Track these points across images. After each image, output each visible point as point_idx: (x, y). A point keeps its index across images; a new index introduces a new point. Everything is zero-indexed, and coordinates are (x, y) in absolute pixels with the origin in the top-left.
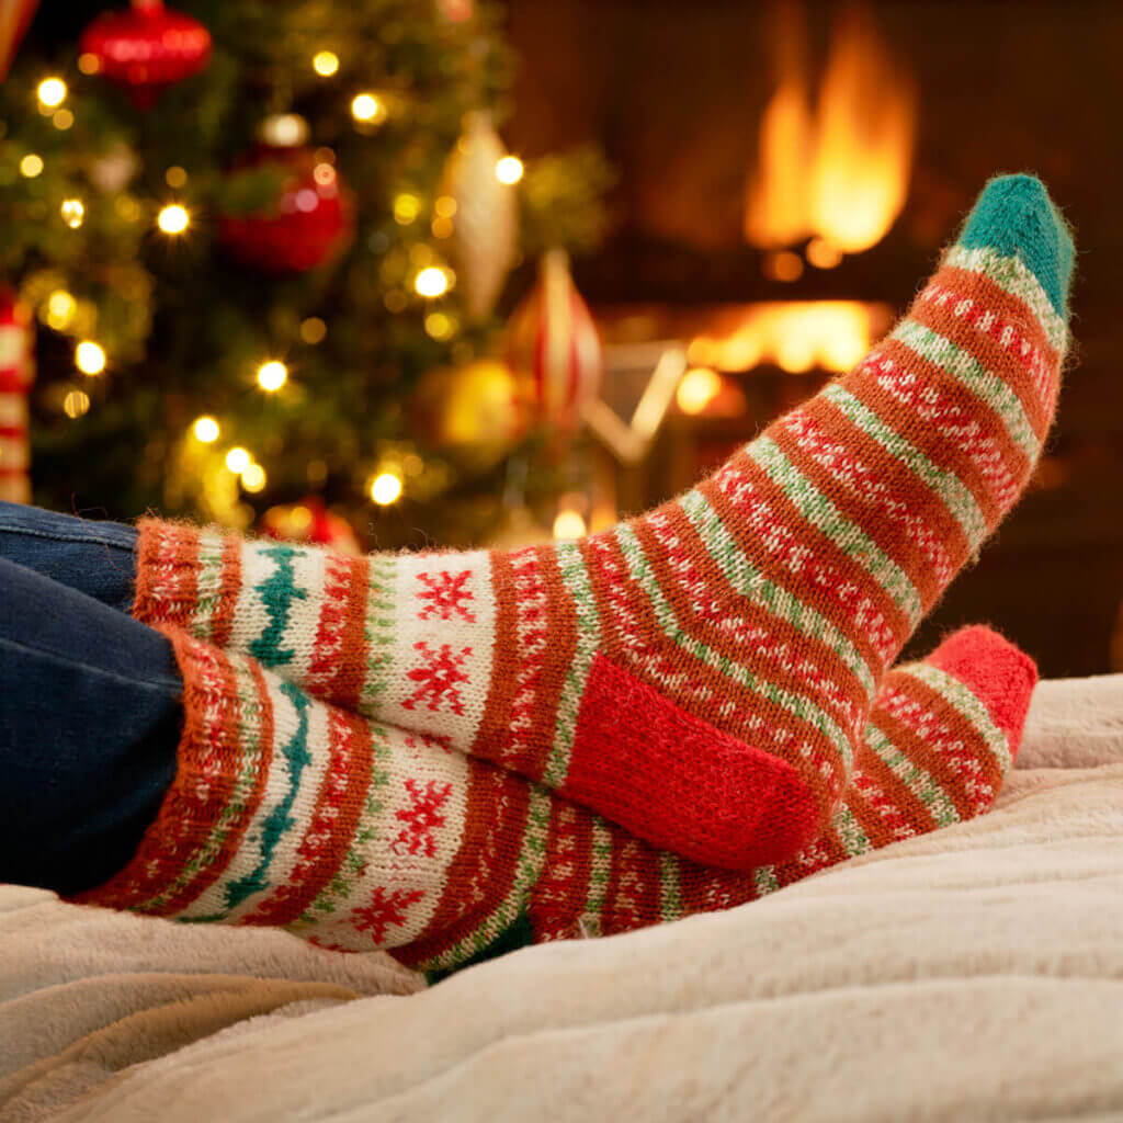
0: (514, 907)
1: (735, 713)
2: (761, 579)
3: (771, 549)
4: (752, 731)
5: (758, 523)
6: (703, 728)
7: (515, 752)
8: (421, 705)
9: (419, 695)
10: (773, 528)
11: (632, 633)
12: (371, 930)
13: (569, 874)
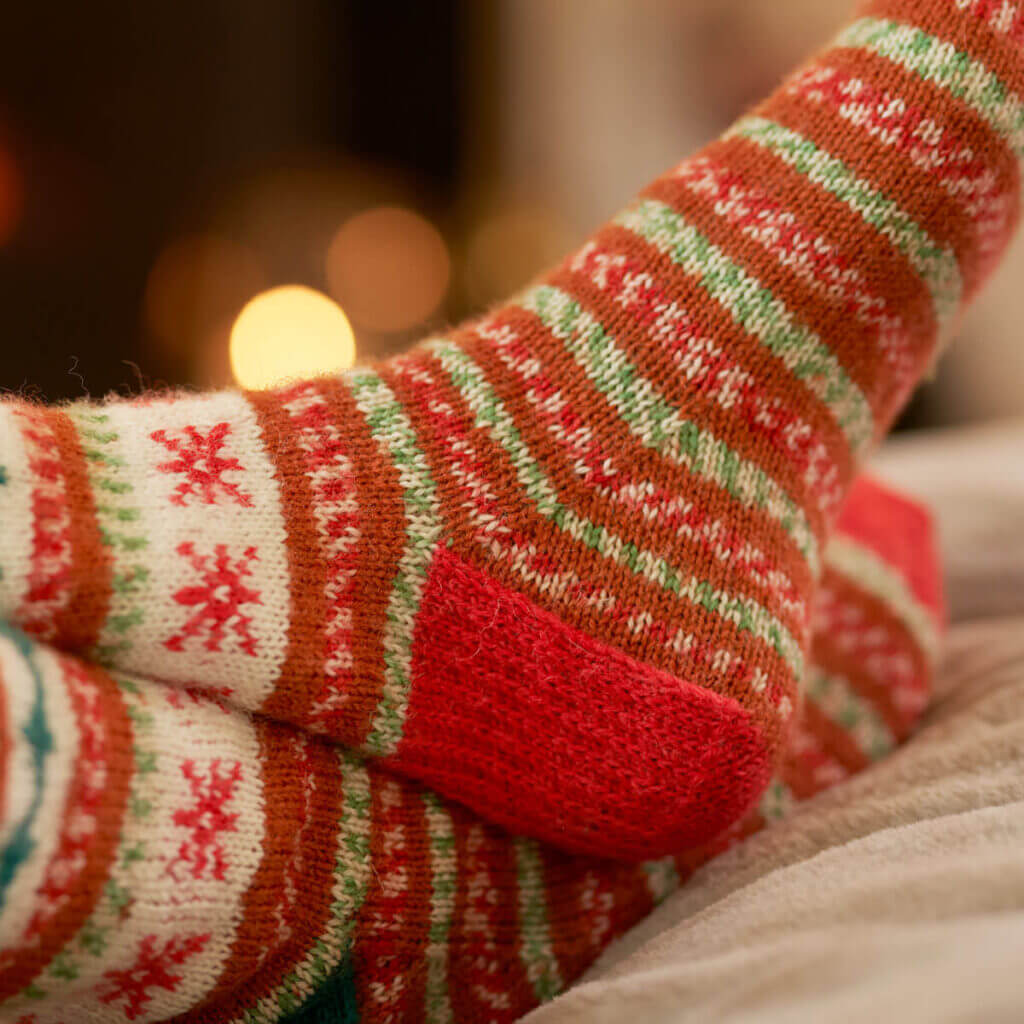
0: (335, 946)
1: (651, 630)
2: (679, 419)
3: (690, 374)
4: (680, 656)
5: (667, 335)
6: (607, 654)
7: (330, 708)
8: (194, 644)
9: (191, 629)
10: (691, 341)
11: (489, 511)
12: (125, 1001)
13: (404, 887)
